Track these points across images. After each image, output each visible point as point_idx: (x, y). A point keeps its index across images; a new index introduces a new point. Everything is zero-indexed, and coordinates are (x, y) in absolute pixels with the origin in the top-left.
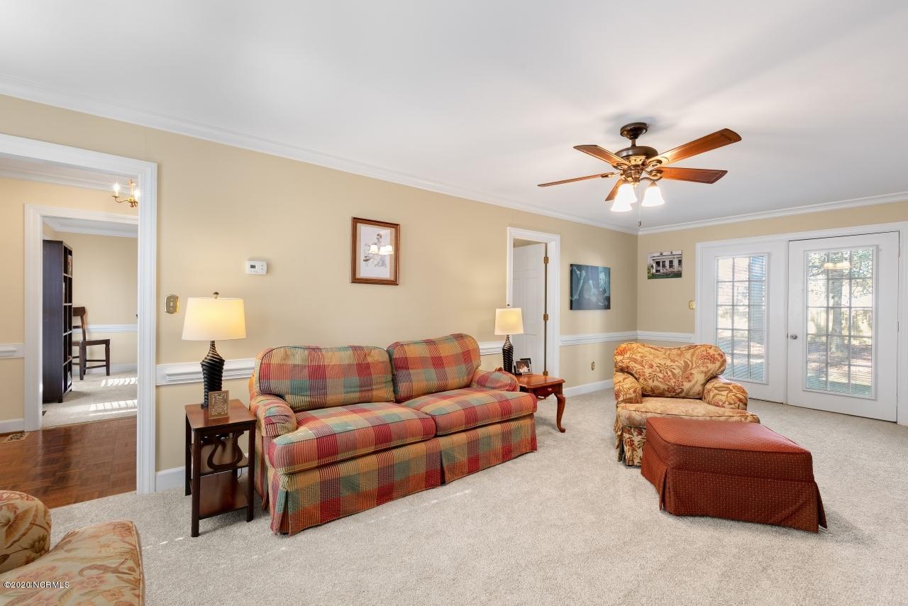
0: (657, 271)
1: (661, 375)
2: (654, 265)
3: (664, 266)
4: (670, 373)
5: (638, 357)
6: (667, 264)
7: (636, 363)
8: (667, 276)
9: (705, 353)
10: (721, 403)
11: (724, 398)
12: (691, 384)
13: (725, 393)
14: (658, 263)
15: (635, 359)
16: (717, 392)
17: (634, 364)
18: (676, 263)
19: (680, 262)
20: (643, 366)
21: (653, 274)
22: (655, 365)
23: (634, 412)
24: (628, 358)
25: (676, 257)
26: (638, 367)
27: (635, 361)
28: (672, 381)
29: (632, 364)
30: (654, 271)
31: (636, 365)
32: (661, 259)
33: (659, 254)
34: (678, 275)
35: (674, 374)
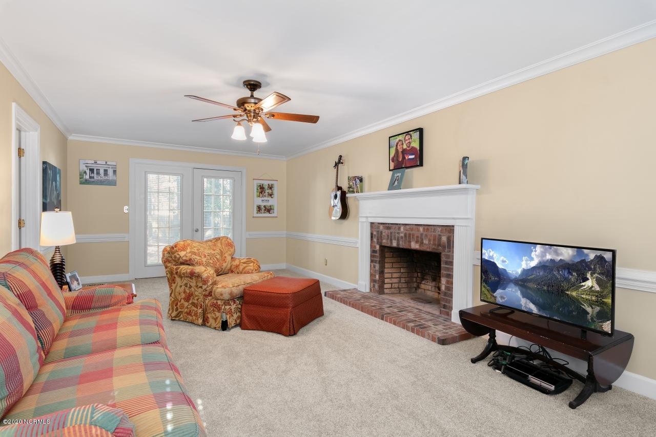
0: (90, 177)
1: (211, 261)
2: (88, 172)
3: (98, 173)
4: (215, 259)
5: (195, 250)
6: (102, 172)
7: (195, 255)
8: (101, 183)
9: (226, 242)
10: (250, 271)
11: (252, 268)
12: (227, 263)
13: (252, 264)
14: (92, 170)
15: (195, 252)
16: (246, 265)
17: (195, 257)
18: (110, 172)
19: (115, 172)
20: (200, 257)
21: (86, 180)
22: (207, 255)
23: (233, 288)
24: (190, 252)
25: (111, 167)
26: (199, 258)
27: (194, 253)
28: (217, 264)
29: (194, 257)
30: (87, 177)
31: (197, 257)
32: (95, 167)
33: (93, 162)
34: (113, 183)
35: (217, 259)
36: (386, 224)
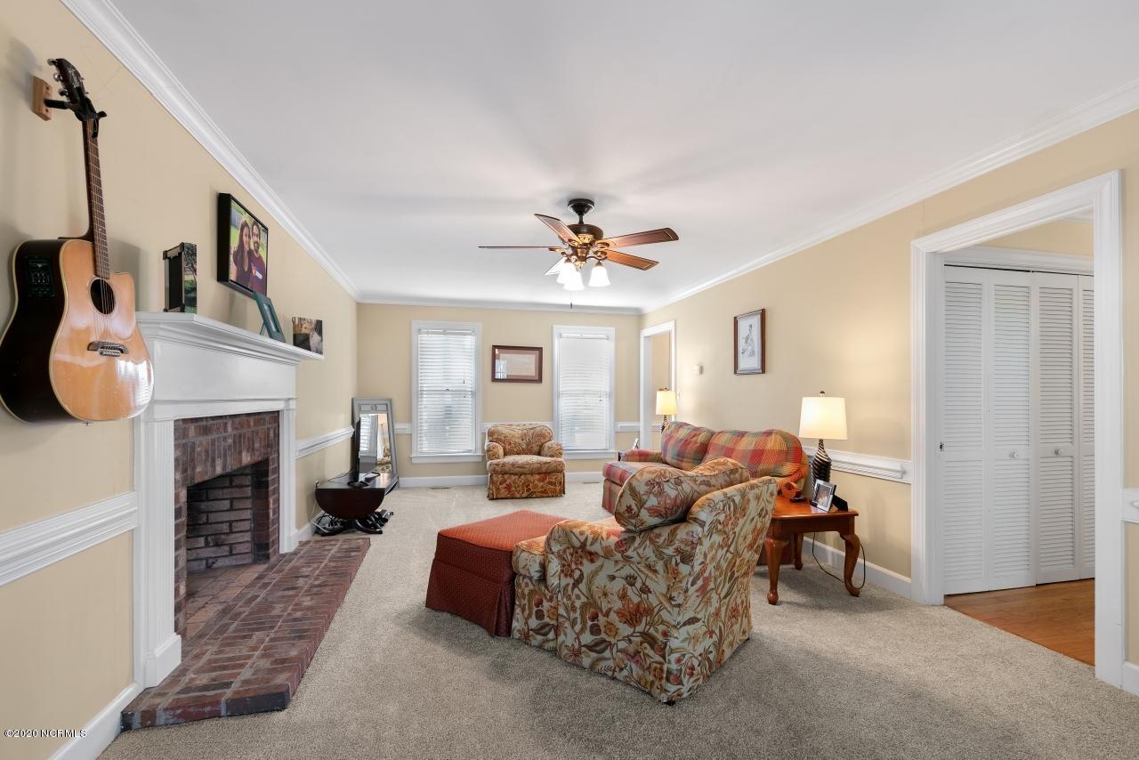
36: (201, 419)
